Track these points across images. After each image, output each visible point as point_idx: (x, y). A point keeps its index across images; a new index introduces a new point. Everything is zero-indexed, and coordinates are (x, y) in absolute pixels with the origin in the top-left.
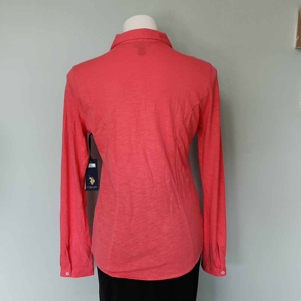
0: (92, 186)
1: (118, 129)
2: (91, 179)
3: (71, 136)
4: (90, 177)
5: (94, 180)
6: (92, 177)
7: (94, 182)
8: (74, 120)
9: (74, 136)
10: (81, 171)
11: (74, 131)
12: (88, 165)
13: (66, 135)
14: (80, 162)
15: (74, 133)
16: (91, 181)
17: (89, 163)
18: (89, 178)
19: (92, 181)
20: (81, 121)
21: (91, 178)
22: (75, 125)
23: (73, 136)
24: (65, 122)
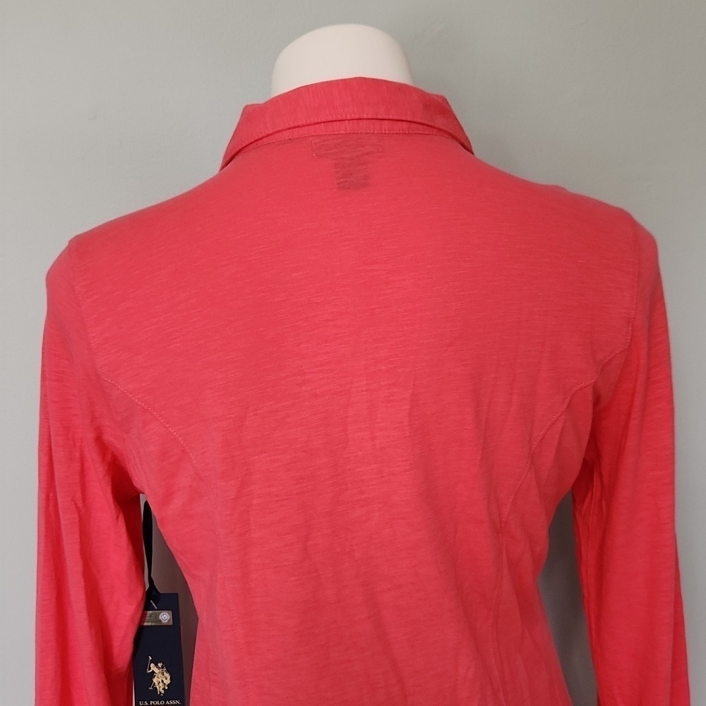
0: (159, 698)
1: (255, 501)
2: (156, 670)
3: (68, 519)
4: (152, 665)
5: (168, 675)
6: (160, 665)
7: (168, 682)
8: (77, 454)
9: (80, 517)
10: (116, 644)
11: (79, 495)
12: (143, 616)
13: (51, 508)
14: (110, 610)
15: (80, 505)
16: (155, 680)
17: (147, 607)
18: (146, 666)
19: (161, 679)
20: (109, 457)
21: (156, 665)
22: (83, 473)
23: (76, 515)
24: (46, 459)
